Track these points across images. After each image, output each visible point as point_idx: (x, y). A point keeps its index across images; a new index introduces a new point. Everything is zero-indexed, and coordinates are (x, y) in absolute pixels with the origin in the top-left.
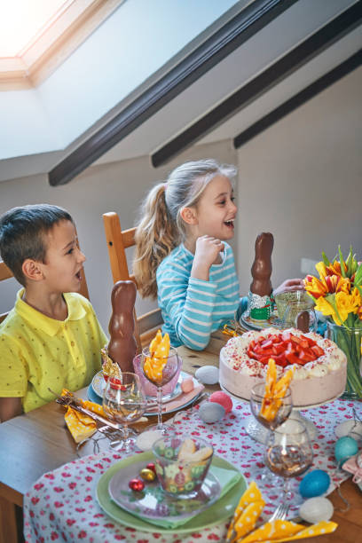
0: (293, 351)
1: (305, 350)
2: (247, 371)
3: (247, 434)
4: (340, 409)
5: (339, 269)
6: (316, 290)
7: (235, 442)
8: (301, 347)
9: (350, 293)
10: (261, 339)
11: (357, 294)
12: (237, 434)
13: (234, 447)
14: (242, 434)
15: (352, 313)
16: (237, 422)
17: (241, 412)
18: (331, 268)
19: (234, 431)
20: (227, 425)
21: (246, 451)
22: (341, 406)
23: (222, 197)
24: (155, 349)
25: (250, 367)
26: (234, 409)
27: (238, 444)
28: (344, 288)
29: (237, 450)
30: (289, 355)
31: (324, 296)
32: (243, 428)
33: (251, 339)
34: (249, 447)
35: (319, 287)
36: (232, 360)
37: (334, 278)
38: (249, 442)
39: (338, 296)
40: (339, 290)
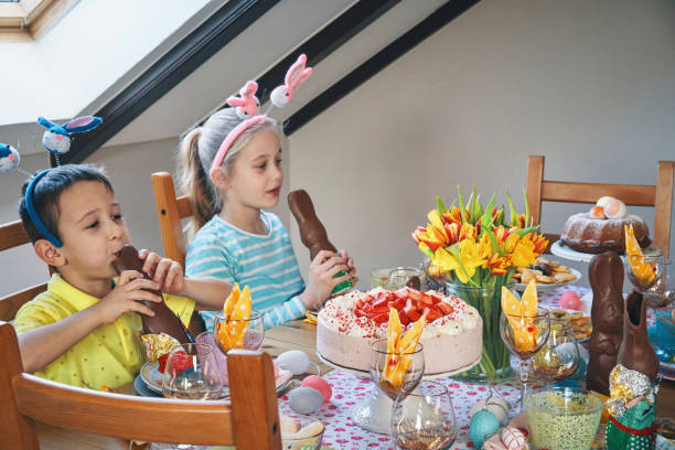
0: (414, 308)
1: (429, 306)
2: (358, 332)
3: (355, 425)
4: (469, 393)
5: (459, 217)
6: (433, 239)
7: (341, 433)
8: (423, 303)
9: (477, 241)
10: (369, 299)
11: (486, 242)
12: (341, 425)
13: (341, 438)
14: (347, 424)
15: (480, 267)
16: (339, 412)
17: (342, 401)
18: (449, 215)
19: (337, 421)
20: (327, 416)
21: (358, 442)
22: (469, 390)
23: (262, 160)
24: (230, 310)
25: (362, 326)
26: (332, 399)
27: (344, 436)
28: (470, 235)
29: (345, 442)
30: (410, 312)
31: (444, 248)
32: (349, 418)
33: (356, 299)
34: (360, 438)
35: (437, 236)
36: (336, 320)
37: (453, 227)
38: (359, 432)
39: (461, 245)
40: (464, 238)
